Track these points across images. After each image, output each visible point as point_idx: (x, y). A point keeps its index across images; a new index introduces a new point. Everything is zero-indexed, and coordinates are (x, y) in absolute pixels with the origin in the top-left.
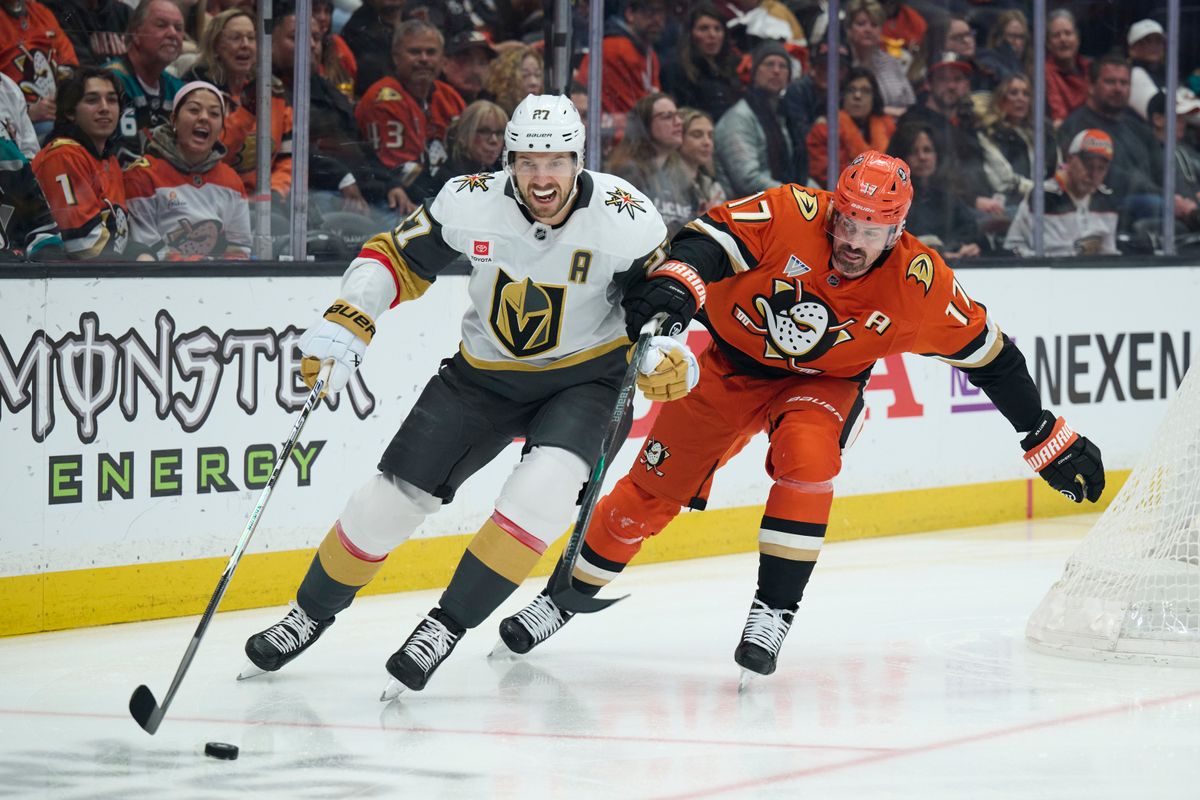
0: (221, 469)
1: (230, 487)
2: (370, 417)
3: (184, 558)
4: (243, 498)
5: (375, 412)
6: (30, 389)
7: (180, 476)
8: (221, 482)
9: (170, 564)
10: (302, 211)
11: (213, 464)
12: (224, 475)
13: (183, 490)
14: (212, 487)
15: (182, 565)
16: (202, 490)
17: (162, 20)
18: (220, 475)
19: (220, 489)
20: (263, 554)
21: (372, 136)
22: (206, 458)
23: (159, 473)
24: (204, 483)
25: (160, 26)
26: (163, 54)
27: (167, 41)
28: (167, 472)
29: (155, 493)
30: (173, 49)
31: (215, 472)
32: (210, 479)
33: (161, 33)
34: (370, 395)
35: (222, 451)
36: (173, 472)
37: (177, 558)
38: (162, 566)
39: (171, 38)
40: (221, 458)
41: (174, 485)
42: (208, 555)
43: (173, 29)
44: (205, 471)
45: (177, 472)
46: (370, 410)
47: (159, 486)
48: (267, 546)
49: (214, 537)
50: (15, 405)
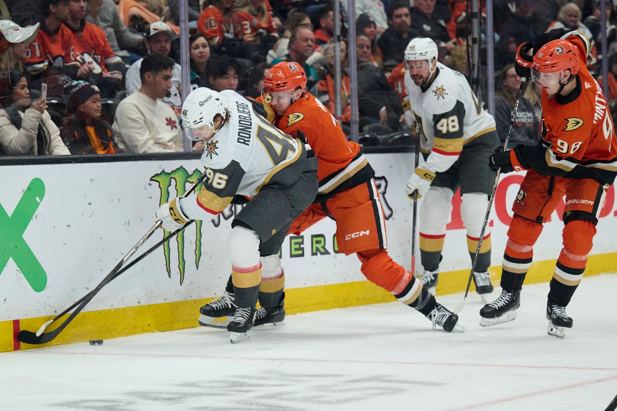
0: (322, 244)
1: (327, 253)
2: (390, 219)
3: (306, 286)
4: (333, 258)
5: (393, 217)
6: (233, 209)
7: (303, 248)
8: (322, 250)
9: (300, 289)
10: (356, 124)
11: (318, 242)
12: (324, 247)
13: (305, 254)
14: (318, 253)
15: (305, 289)
16: (313, 254)
17: (305, 38)
18: (322, 247)
19: (322, 254)
20: (342, 284)
21: (398, 87)
22: (315, 239)
23: (294, 246)
24: (314, 251)
25: (304, 41)
26: (306, 54)
27: (308, 48)
28: (297, 246)
29: (292, 256)
30: (310, 51)
31: (319, 246)
32: (317, 249)
33: (305, 44)
34: (390, 209)
35: (322, 236)
36: (300, 246)
37: (303, 286)
38: (296, 290)
39: (310, 46)
40: (322, 239)
41: (300, 252)
42: (317, 284)
43: (310, 42)
44: (315, 245)
45: (302, 246)
46: (390, 216)
47: (294, 253)
48: (344, 280)
49: (320, 276)
50: (226, 217)
